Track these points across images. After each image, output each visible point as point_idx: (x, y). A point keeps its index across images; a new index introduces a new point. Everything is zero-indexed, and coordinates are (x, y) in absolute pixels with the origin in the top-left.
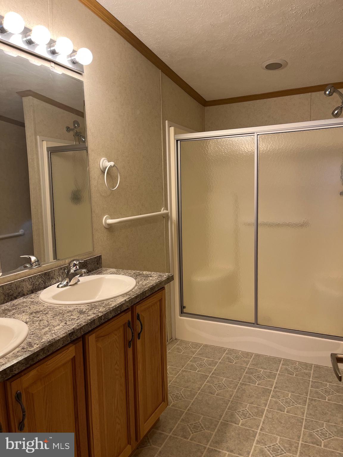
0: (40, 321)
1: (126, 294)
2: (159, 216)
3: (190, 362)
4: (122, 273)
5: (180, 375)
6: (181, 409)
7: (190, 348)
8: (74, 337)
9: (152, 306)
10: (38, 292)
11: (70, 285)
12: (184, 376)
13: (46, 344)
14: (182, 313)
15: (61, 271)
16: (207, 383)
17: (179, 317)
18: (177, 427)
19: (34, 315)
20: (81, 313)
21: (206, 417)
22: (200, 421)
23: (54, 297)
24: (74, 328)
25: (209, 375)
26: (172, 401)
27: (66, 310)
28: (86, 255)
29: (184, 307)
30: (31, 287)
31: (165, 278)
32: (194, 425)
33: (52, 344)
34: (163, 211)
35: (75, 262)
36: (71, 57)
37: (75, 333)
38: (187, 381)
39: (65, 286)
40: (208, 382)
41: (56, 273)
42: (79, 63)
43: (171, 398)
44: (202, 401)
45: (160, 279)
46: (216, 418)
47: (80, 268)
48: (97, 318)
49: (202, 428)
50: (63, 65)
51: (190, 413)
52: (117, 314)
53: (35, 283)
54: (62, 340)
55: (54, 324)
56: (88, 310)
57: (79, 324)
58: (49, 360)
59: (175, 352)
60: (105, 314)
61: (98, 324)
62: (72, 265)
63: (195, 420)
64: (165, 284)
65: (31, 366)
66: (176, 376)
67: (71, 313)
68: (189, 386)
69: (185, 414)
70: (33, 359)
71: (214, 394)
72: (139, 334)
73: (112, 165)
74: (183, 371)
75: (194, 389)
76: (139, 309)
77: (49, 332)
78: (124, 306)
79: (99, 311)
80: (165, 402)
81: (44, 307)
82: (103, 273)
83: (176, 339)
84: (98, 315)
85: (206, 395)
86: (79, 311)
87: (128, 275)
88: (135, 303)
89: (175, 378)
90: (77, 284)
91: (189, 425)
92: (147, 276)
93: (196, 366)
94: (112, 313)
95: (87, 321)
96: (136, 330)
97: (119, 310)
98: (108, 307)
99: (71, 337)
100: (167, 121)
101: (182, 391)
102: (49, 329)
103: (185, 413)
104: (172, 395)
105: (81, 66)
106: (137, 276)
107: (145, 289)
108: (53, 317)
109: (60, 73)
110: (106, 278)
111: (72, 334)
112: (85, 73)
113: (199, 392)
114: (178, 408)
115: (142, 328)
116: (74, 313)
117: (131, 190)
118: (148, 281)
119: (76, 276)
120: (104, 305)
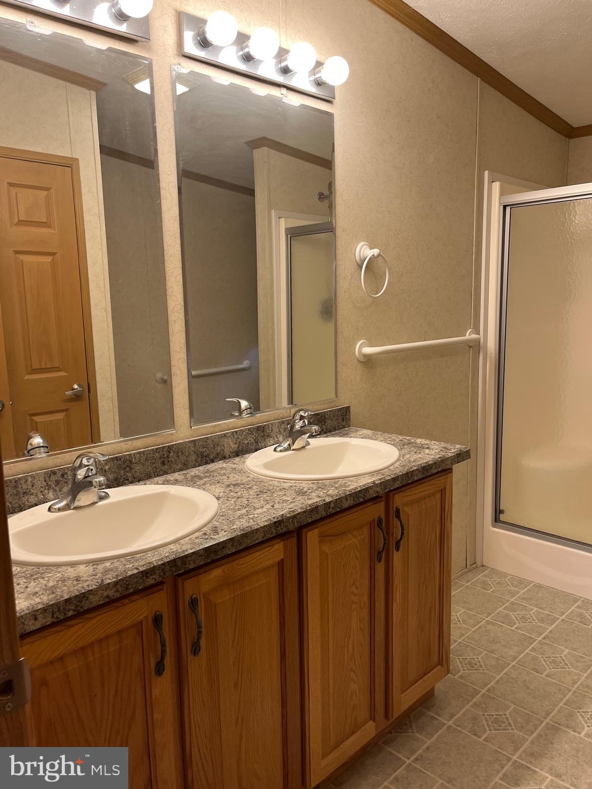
0: (238, 498)
1: (378, 472)
2: (461, 343)
3: (503, 609)
4: (381, 439)
5: (482, 628)
6: (475, 685)
7: (508, 585)
8: (282, 529)
9: (425, 498)
10: (246, 456)
11: (293, 450)
12: (490, 632)
13: (237, 532)
14: (497, 520)
15: (283, 426)
16: (530, 651)
17: (491, 527)
18: (464, 714)
19: (232, 488)
20: (299, 493)
21: (520, 709)
22: (507, 713)
23: (267, 466)
24: (283, 514)
25: (537, 638)
26: (462, 669)
27: (278, 487)
28: (324, 404)
29: (502, 512)
30: (236, 446)
31: (452, 453)
32: (494, 717)
33: (246, 534)
34: (469, 336)
35: (302, 413)
36: (314, 75)
37: (284, 523)
38: (493, 641)
39: (286, 450)
40: (533, 650)
41: (274, 429)
42: (328, 84)
43: (460, 664)
44: (517, 681)
45: (443, 454)
46: (538, 714)
47: (310, 423)
48: (322, 503)
49: (510, 724)
50: (302, 91)
51: (491, 696)
52: (357, 502)
53: (242, 442)
54: (263, 530)
55: (255, 505)
56: (310, 491)
57: (291, 510)
58: (241, 558)
59: (478, 587)
60: (336, 500)
61: (324, 514)
62: (298, 417)
63: (497, 710)
64: (452, 464)
65: (214, 561)
66: (473, 629)
67: (285, 492)
68: (496, 651)
69: (482, 695)
70: (216, 552)
71: (541, 674)
72: (398, 542)
73: (375, 255)
74: (488, 623)
75: (503, 658)
76: (399, 500)
77: (246, 516)
78: (371, 491)
79: (328, 493)
80: (442, 666)
81: (248, 479)
82: (349, 436)
83: (483, 566)
84: (324, 500)
85: (525, 673)
86: (297, 490)
87: (389, 442)
88: (392, 489)
89: (471, 631)
90: (305, 449)
91: (486, 716)
92: (422, 447)
93: (514, 617)
94: (349, 499)
95: (305, 507)
96: (393, 534)
97: (362, 496)
98: (343, 489)
99: (278, 529)
100: (486, 173)
101: (481, 656)
102: (247, 511)
103: (481, 693)
104: (462, 659)
105: (332, 89)
106: (404, 445)
107: (411, 468)
108: (257, 495)
109: (297, 104)
110: (353, 443)
111: (278, 523)
112: (337, 101)
113: (513, 663)
114: (470, 683)
115: (403, 533)
116: (288, 493)
117: (410, 296)
118: (420, 456)
119: (303, 436)
120: (337, 485)
